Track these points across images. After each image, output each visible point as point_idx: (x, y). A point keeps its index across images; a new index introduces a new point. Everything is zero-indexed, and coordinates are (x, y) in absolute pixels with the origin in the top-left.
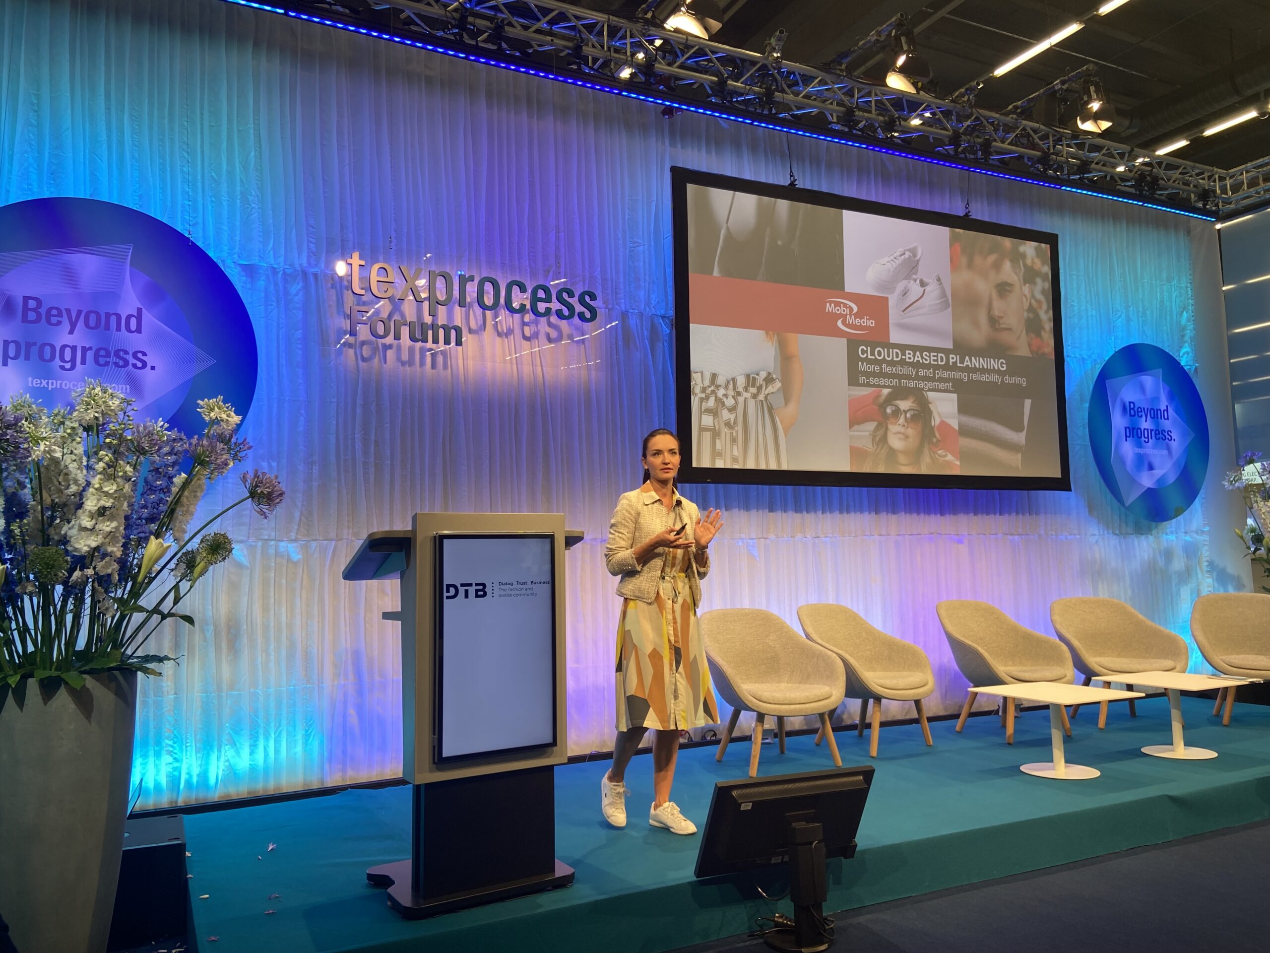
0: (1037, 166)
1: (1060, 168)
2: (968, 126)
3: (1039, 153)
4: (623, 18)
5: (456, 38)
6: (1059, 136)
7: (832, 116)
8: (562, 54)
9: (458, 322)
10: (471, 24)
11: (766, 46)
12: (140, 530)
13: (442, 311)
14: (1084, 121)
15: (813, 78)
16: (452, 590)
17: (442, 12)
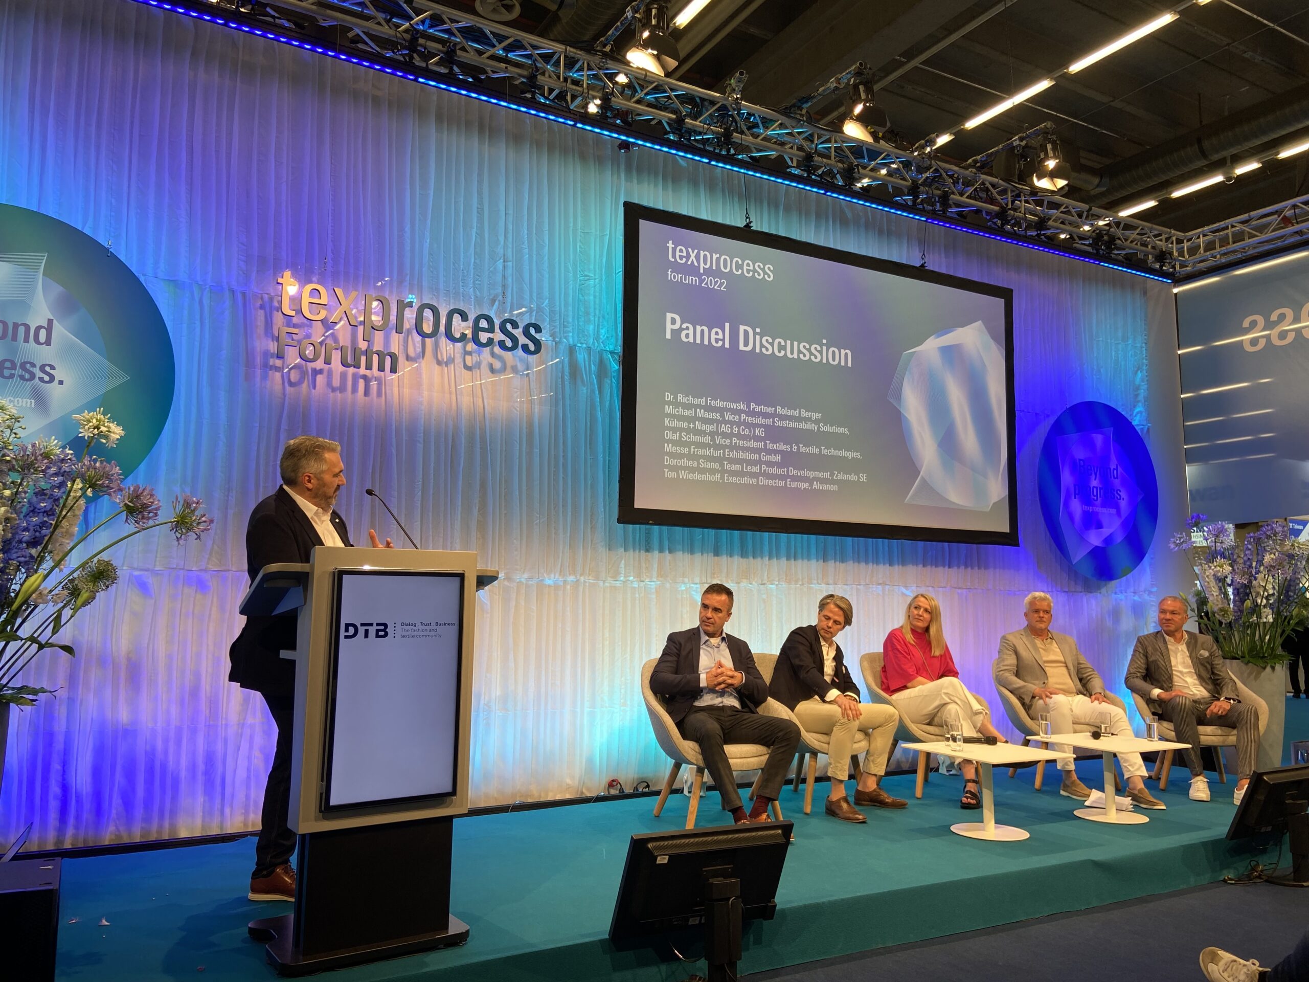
0: (995, 220)
1: (1018, 224)
2: (927, 178)
3: (997, 208)
4: (581, 50)
5: (404, 58)
6: (1017, 192)
7: (792, 160)
8: (517, 82)
9: (395, 348)
10: (421, 45)
11: (727, 86)
12: (19, 554)
13: (379, 337)
14: (1039, 178)
15: (772, 121)
16: (351, 630)
17: (392, 32)
